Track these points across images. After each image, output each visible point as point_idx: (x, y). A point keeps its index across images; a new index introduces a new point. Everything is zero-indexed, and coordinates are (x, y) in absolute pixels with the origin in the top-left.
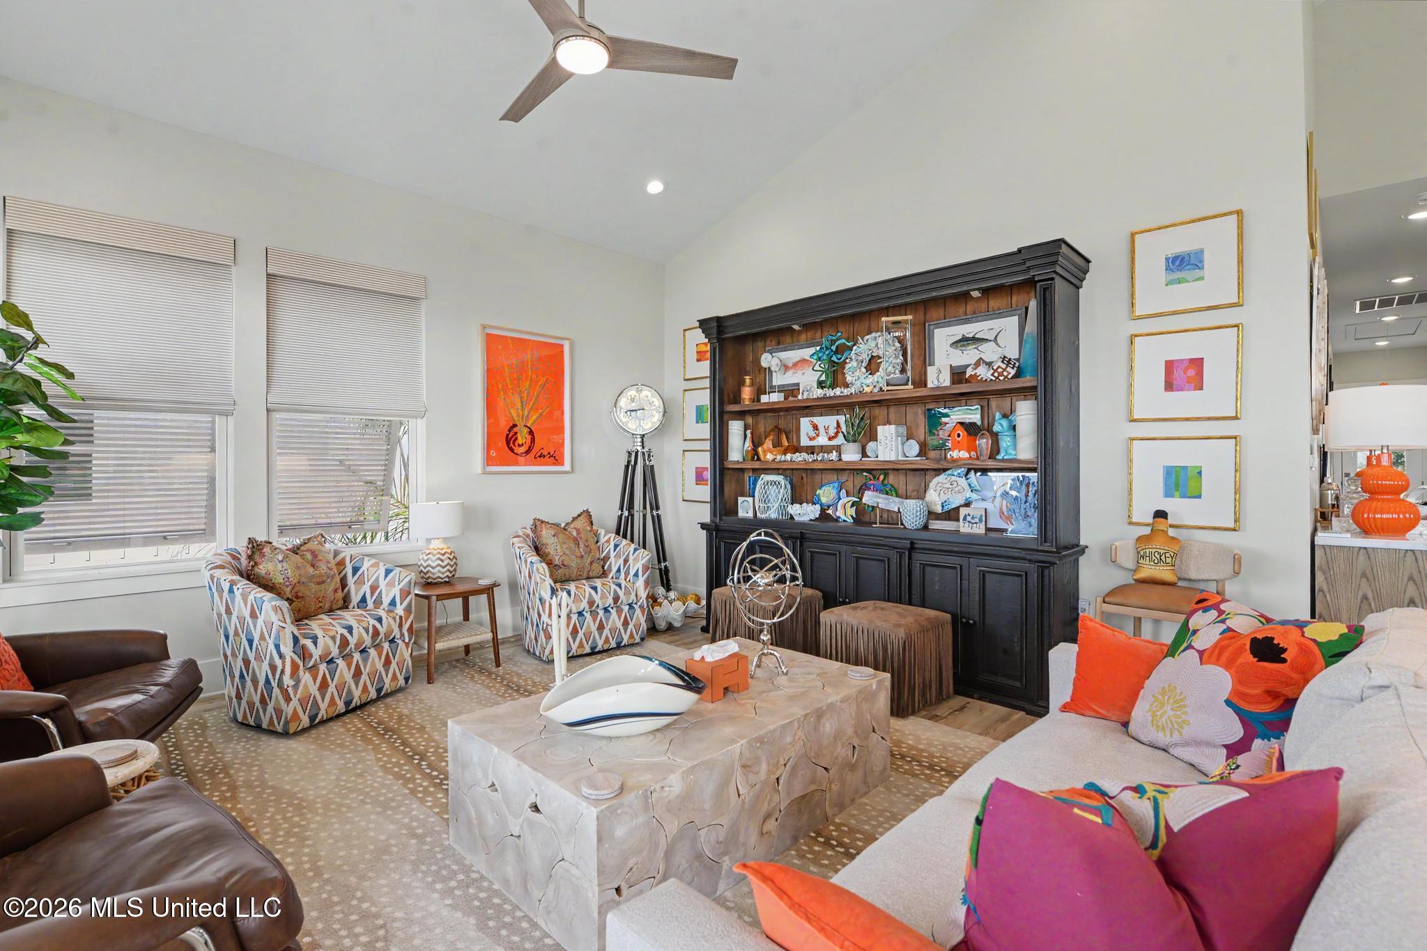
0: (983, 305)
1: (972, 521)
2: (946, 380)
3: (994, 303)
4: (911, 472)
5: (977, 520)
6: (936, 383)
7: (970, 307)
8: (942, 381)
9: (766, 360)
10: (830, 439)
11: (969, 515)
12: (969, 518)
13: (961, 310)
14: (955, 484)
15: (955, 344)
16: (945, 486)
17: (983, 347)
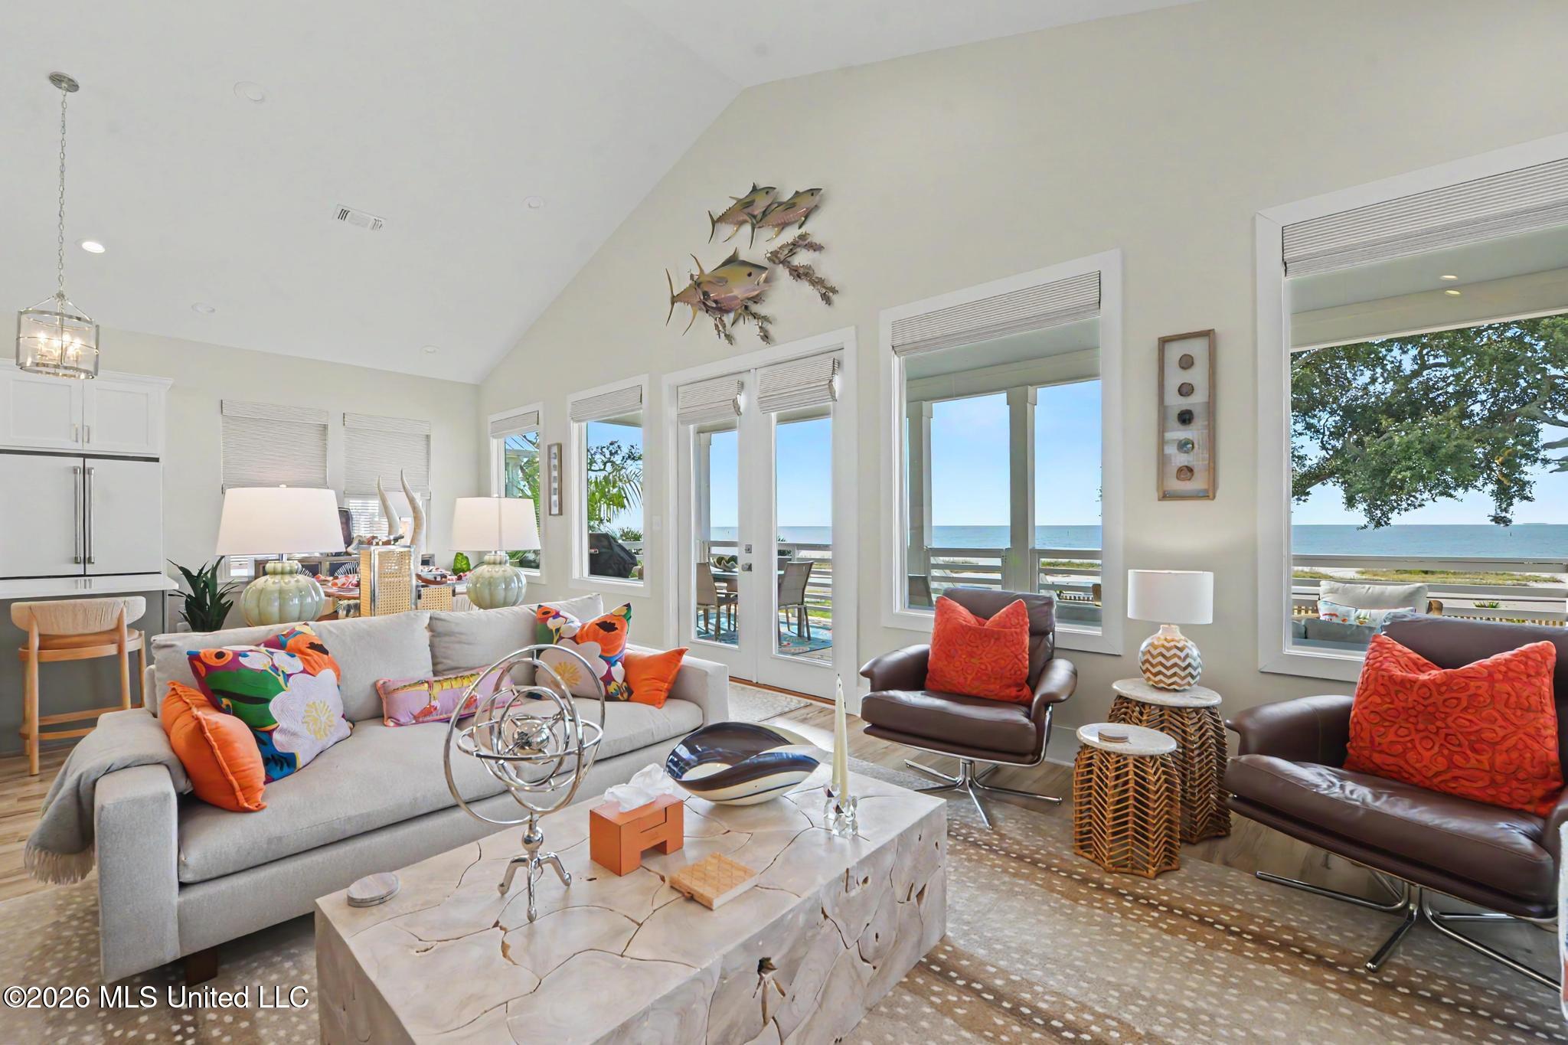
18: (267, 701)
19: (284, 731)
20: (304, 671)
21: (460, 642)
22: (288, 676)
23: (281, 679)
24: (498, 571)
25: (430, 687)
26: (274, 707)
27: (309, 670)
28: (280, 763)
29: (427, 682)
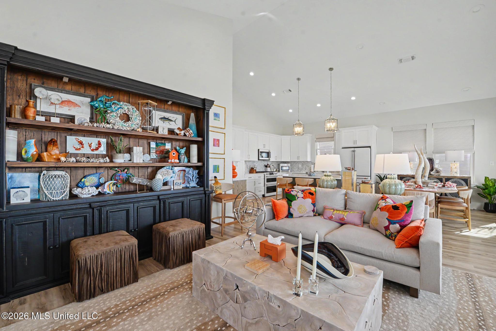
0: (170, 108)
1: (178, 185)
2: (166, 132)
3: (174, 108)
4: (141, 168)
5: (179, 184)
6: (162, 133)
7: (166, 107)
8: (164, 133)
9: (39, 92)
10: (93, 150)
11: (177, 183)
12: (177, 184)
13: (163, 107)
14: (169, 172)
15: (161, 118)
16: (165, 173)
17: (171, 123)
18: (292, 201)
19: (293, 209)
20: (303, 198)
21: (350, 201)
22: (298, 198)
23: (296, 198)
24: (393, 181)
25: (334, 211)
26: (293, 203)
27: (304, 197)
28: (290, 215)
29: (334, 209)
